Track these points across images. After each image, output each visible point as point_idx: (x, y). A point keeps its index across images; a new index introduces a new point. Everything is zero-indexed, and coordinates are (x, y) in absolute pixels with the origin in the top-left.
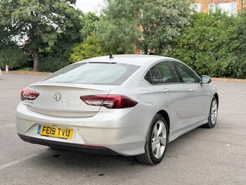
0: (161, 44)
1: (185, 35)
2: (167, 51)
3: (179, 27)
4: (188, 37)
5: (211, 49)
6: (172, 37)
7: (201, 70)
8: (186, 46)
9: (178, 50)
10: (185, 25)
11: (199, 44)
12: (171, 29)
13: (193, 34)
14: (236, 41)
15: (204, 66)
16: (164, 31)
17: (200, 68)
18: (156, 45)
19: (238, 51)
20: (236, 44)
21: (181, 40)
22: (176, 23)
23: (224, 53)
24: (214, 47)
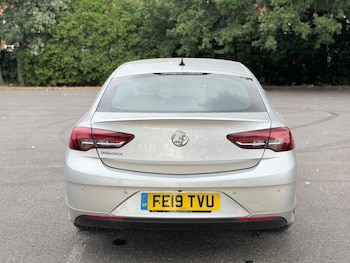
0: (25, 36)
1: (62, 23)
2: (37, 48)
3: (53, 10)
4: (68, 27)
5: (102, 45)
6: (44, 25)
7: (90, 76)
8: (65, 41)
9: (53, 46)
10: (60, 8)
11: (85, 37)
12: (40, 14)
13: (75, 22)
14: (135, 35)
15: (94, 69)
16: (28, 16)
17: (88, 73)
18: (18, 37)
19: (138, 49)
20: (135, 39)
21: (58, 31)
22: (47, 4)
23: (121, 51)
24: (106, 43)
